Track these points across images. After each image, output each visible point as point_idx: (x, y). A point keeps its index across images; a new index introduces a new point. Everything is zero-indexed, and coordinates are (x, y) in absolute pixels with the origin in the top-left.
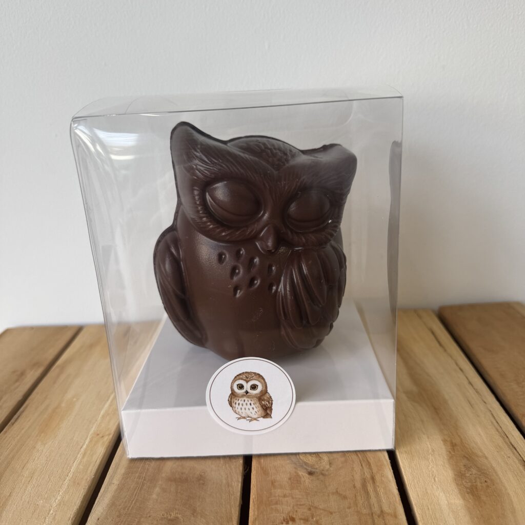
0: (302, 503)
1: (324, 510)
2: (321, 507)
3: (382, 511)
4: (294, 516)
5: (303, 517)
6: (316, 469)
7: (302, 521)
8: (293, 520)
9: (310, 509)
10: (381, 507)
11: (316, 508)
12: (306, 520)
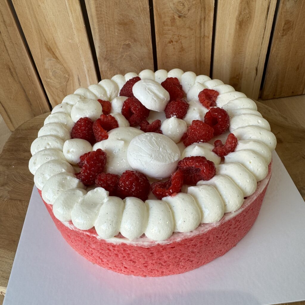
0: (175, 34)
1: (184, 36)
2: (182, 35)
3: (204, 36)
4: (173, 40)
5: (175, 40)
6: (182, 14)
7: (175, 42)
8: (172, 41)
9: (178, 36)
10: (204, 34)
11: (181, 36)
12: (177, 42)
